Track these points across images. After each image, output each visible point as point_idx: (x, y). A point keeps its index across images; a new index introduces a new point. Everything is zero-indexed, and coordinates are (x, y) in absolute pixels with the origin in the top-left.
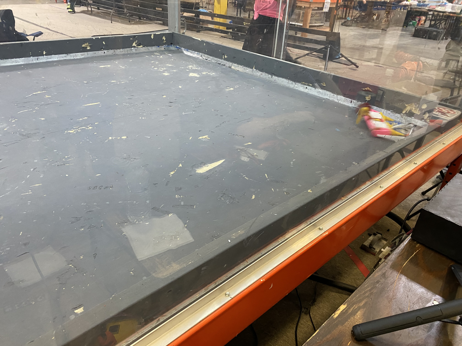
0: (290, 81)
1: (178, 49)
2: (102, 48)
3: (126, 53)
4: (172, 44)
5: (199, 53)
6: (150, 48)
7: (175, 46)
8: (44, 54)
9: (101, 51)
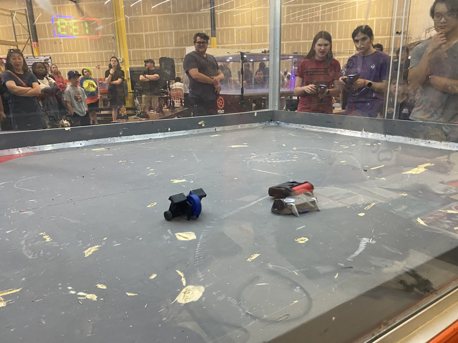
0: (407, 138)
1: (278, 125)
2: (214, 125)
3: (234, 129)
4: (271, 120)
5: (300, 125)
6: (253, 124)
7: (275, 122)
8: (169, 130)
9: (213, 128)
